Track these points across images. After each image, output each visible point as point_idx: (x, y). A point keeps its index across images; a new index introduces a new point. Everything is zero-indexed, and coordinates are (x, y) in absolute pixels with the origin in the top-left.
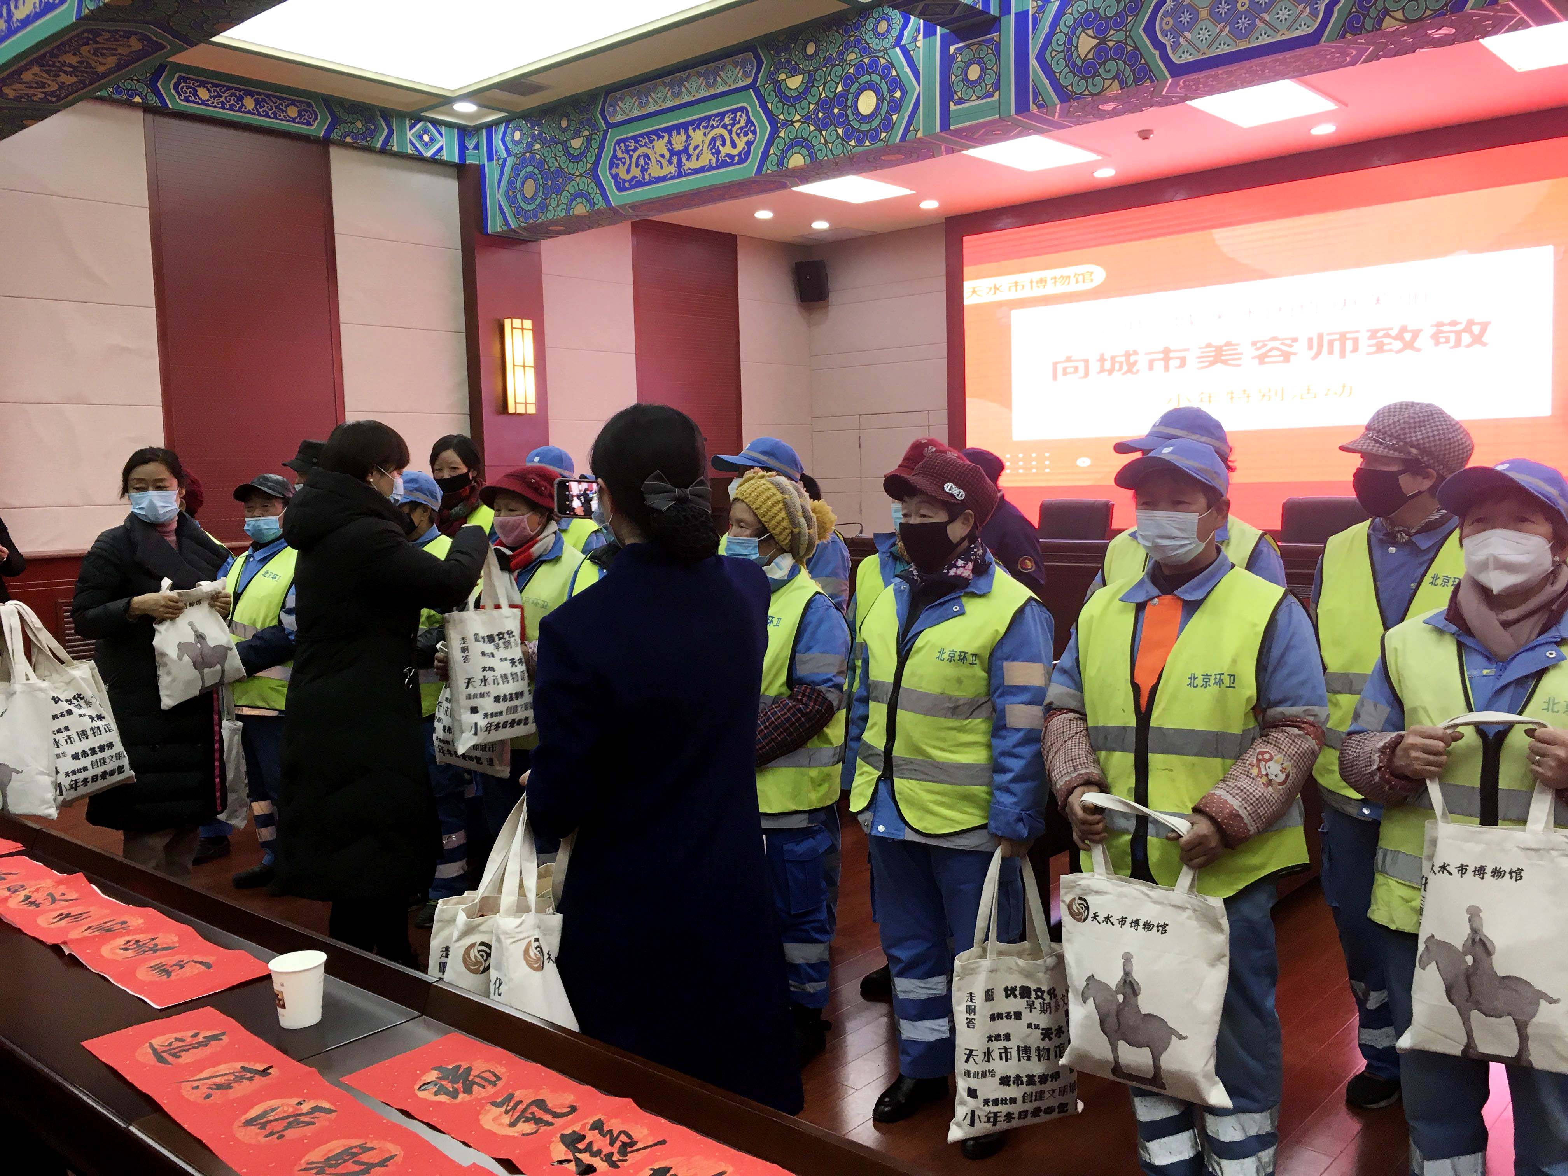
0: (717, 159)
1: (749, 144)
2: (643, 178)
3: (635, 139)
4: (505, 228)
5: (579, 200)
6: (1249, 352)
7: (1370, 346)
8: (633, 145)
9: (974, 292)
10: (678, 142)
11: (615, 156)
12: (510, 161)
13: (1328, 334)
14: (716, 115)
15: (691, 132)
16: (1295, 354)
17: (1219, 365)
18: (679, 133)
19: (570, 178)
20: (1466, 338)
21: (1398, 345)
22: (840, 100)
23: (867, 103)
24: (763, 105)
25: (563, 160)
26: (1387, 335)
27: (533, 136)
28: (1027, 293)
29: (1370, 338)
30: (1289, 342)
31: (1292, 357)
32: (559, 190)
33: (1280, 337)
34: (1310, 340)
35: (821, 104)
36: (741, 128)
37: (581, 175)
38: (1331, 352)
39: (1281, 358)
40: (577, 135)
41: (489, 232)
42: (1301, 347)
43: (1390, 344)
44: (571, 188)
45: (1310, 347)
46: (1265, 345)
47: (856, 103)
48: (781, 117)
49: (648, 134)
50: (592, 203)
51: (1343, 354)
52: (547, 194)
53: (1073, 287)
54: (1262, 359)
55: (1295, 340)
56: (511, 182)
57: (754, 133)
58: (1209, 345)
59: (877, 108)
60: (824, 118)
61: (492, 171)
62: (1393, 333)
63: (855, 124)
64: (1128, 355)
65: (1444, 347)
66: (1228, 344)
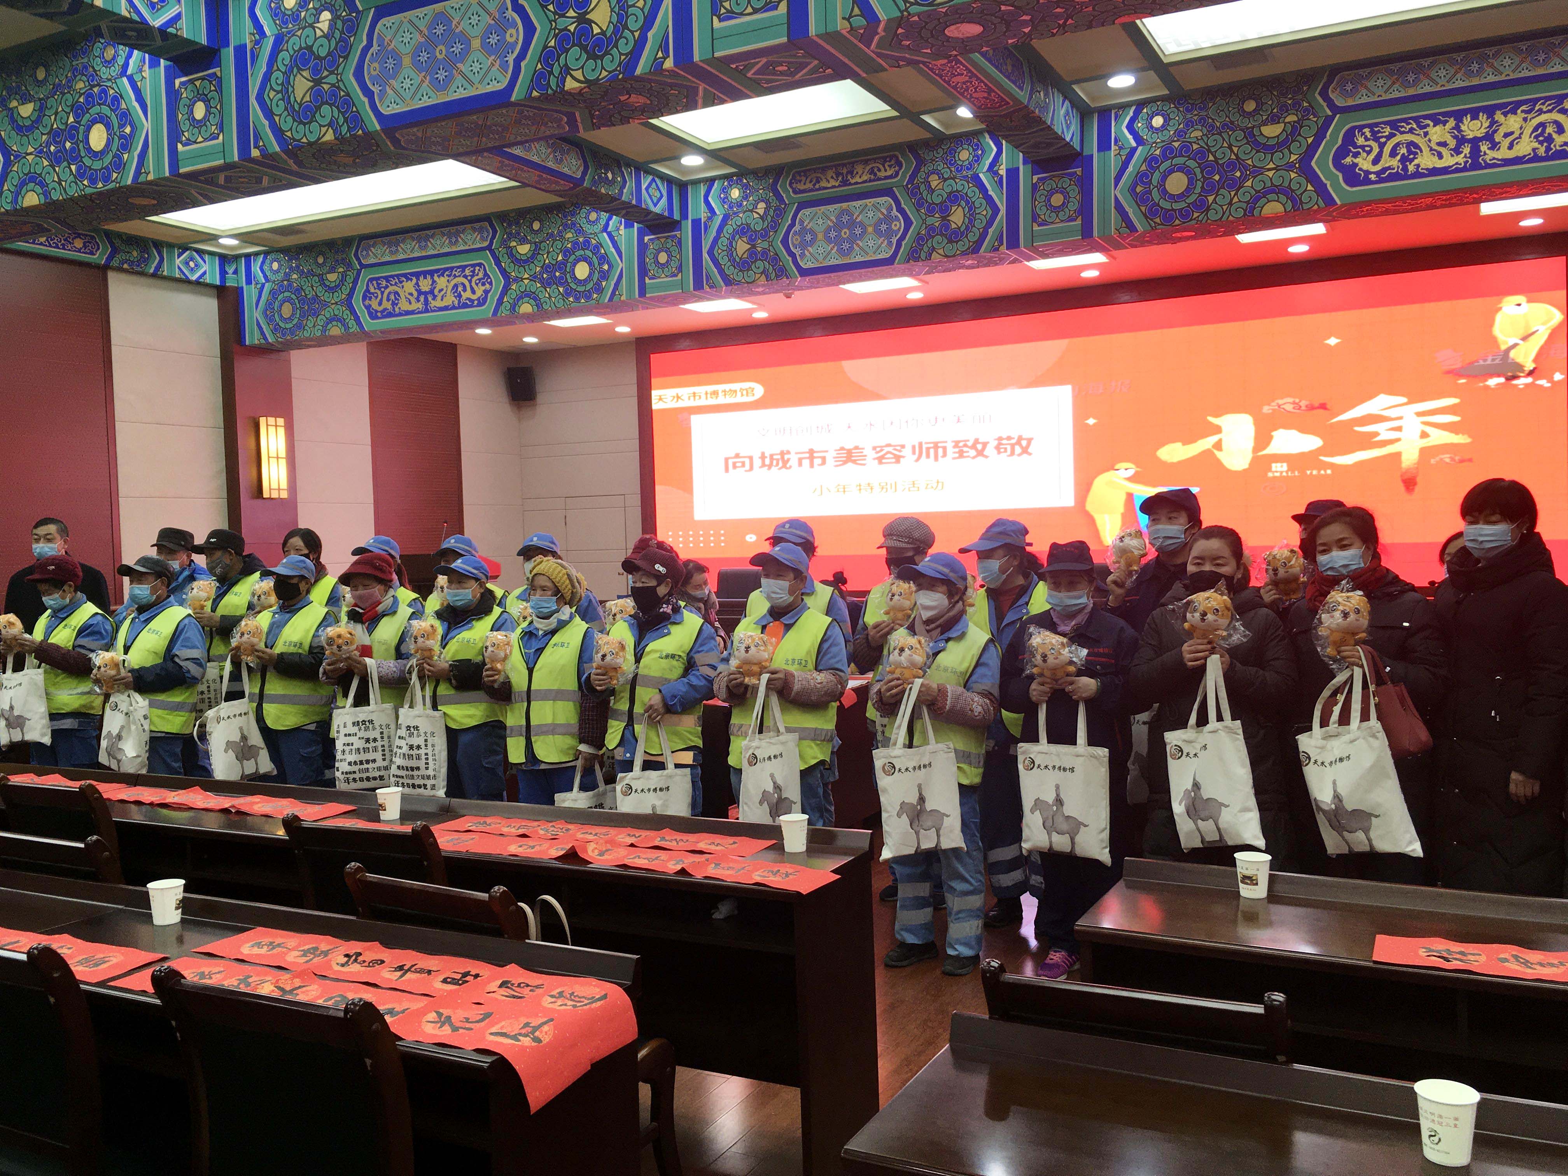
0: (459, 302)
1: (486, 292)
2: (394, 310)
3: (387, 278)
4: (263, 341)
5: (334, 323)
6: (871, 454)
7: (954, 453)
8: (384, 283)
9: (660, 399)
10: (425, 284)
11: (367, 290)
12: (268, 287)
13: (927, 443)
14: (458, 267)
15: (436, 278)
16: (903, 457)
17: (850, 464)
18: (425, 278)
19: (326, 305)
20: (1018, 450)
21: (973, 453)
22: (561, 266)
23: (582, 271)
24: (498, 263)
25: (320, 291)
26: (965, 446)
27: (291, 268)
28: (703, 402)
29: (954, 447)
30: (898, 448)
31: (902, 459)
32: (316, 314)
33: (893, 444)
34: (914, 447)
35: (545, 268)
36: (480, 280)
37: (336, 303)
38: (928, 456)
39: (894, 460)
40: (332, 270)
41: (247, 343)
42: (907, 452)
43: (967, 452)
44: (327, 313)
45: (914, 453)
46: (882, 450)
47: (573, 270)
48: (513, 274)
49: (397, 276)
50: (346, 327)
51: (936, 459)
52: (303, 315)
53: (739, 399)
54: (880, 460)
55: (903, 446)
56: (269, 304)
57: (491, 283)
58: (842, 449)
59: (590, 275)
60: (549, 279)
61: (250, 294)
62: (970, 444)
63: (573, 286)
64: (782, 453)
65: (1004, 455)
66: (857, 448)
